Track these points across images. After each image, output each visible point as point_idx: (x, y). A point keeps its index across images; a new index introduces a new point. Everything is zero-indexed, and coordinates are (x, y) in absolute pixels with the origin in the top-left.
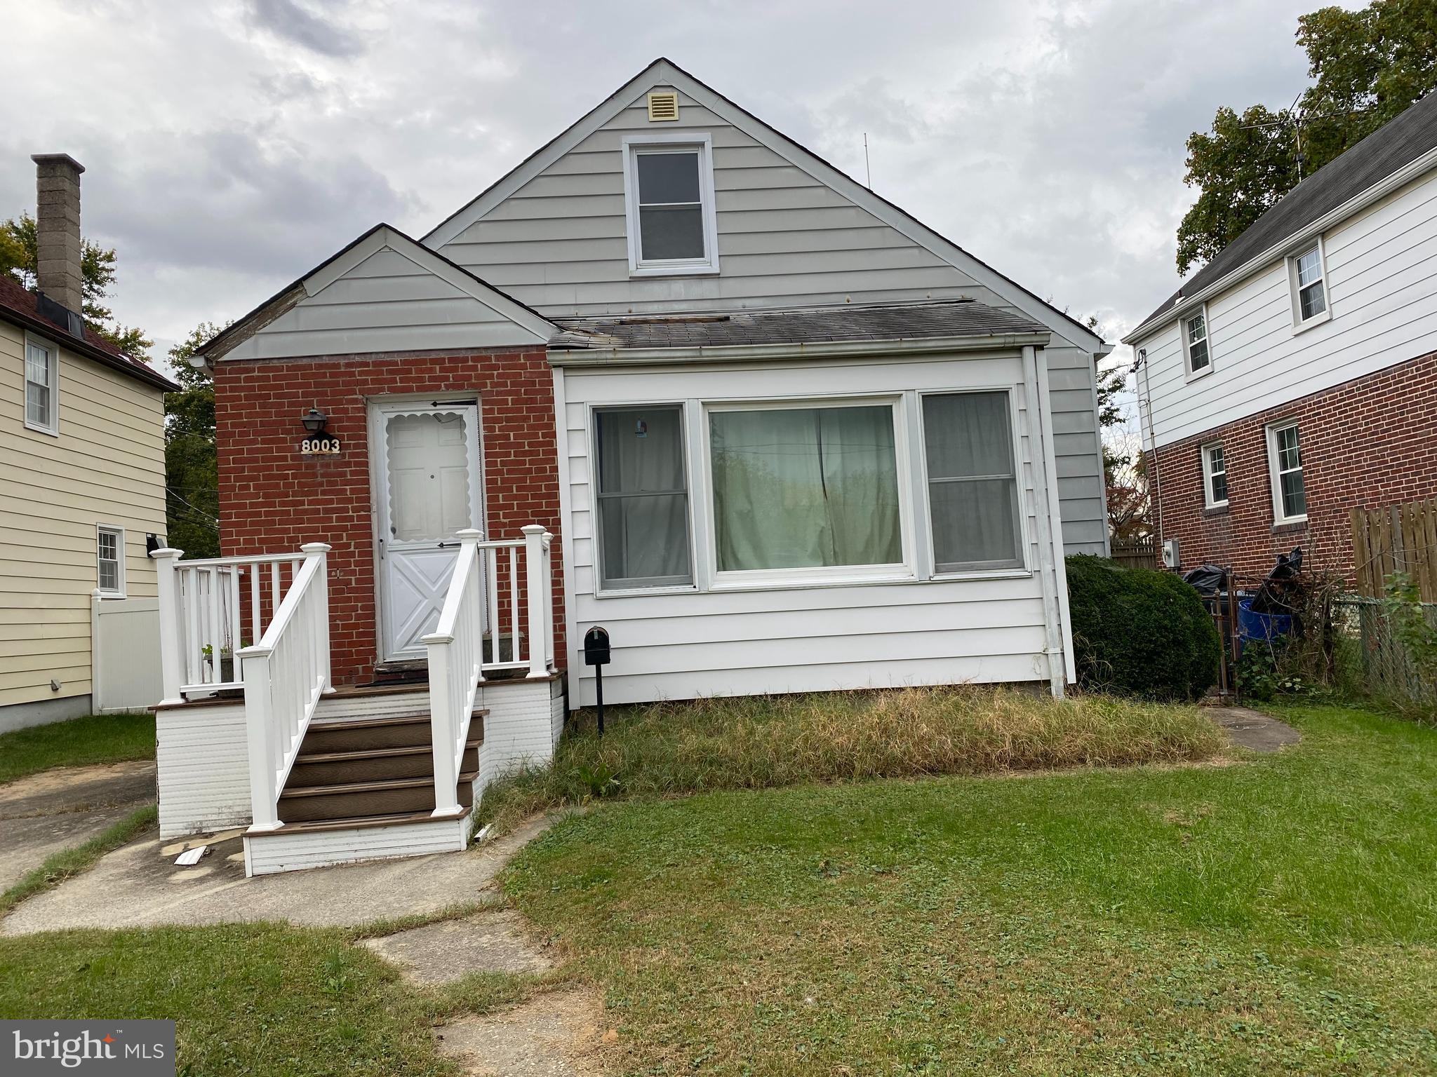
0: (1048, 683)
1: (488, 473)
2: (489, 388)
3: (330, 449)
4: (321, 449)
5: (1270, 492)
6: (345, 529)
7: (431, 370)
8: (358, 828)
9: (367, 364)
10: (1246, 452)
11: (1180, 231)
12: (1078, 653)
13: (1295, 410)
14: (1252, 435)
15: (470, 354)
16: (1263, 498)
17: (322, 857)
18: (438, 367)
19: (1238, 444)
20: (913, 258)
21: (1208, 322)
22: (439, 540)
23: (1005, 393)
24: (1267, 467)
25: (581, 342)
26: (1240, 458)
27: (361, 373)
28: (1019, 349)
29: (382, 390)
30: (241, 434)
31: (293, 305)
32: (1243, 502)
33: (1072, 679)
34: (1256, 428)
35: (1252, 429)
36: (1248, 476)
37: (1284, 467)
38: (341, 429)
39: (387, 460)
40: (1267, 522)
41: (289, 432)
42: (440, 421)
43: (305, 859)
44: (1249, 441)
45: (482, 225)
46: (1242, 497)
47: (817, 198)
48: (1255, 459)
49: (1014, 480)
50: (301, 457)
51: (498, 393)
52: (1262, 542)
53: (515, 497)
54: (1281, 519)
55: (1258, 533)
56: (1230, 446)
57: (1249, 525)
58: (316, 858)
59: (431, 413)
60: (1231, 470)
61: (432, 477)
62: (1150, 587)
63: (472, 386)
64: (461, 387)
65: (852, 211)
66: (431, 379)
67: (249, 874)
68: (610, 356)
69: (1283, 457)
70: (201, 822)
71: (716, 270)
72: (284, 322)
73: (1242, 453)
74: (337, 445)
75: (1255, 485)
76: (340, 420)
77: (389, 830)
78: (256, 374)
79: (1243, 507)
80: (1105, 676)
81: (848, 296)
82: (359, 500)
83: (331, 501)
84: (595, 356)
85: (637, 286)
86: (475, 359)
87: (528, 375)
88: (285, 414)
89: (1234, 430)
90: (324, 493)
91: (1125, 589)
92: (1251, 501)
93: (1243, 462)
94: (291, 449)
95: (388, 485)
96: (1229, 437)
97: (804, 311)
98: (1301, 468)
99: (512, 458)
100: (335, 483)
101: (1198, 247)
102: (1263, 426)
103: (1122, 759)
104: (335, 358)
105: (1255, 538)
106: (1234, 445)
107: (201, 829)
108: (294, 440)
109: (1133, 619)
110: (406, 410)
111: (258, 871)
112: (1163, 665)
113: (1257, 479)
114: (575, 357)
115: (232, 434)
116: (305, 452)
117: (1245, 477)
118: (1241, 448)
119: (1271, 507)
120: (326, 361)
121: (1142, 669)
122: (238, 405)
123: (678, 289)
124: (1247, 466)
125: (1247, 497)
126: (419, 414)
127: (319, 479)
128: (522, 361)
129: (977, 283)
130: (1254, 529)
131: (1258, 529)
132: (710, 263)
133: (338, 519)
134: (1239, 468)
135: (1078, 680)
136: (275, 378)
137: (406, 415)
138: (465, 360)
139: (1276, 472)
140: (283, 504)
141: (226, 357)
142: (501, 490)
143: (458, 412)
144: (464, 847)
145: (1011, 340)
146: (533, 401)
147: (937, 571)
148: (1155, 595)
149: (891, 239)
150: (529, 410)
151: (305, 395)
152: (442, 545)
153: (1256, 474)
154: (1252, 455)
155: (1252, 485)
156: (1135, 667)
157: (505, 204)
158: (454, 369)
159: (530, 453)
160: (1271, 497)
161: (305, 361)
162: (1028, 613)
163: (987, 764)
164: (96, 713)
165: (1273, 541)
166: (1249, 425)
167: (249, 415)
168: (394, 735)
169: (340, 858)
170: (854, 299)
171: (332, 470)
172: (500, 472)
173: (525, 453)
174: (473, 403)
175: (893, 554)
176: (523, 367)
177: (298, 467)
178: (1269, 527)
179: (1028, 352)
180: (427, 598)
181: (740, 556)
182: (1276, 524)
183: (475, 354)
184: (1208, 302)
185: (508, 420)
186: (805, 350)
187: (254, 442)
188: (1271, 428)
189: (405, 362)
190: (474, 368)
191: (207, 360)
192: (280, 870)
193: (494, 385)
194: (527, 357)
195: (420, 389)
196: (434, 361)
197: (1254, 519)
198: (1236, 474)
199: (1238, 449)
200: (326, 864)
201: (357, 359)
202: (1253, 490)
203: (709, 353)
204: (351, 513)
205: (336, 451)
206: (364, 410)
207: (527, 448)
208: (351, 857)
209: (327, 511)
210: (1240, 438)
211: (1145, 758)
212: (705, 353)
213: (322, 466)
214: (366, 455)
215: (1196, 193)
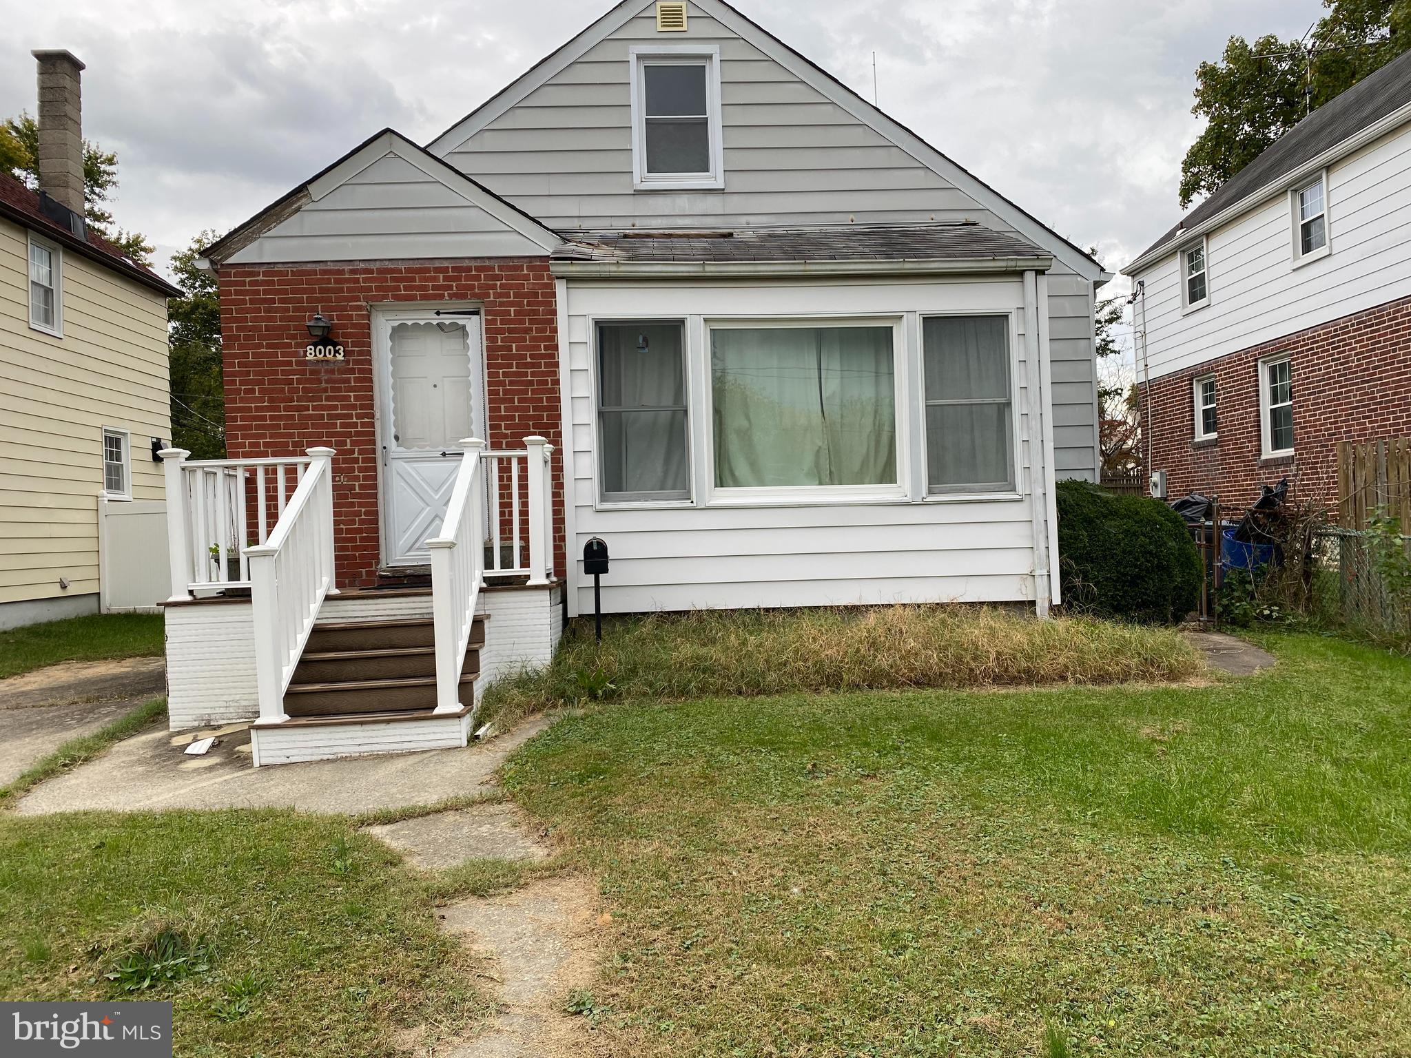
0: (1033, 603)
1: (490, 384)
2: (492, 299)
3: (334, 355)
4: (325, 355)
5: (1259, 426)
6: (349, 435)
7: (435, 279)
8: (362, 723)
9: (370, 271)
10: (1238, 385)
11: (1185, 163)
12: (1064, 575)
13: (1289, 344)
14: (1244, 369)
15: (473, 264)
16: (1251, 432)
17: (327, 750)
18: (441, 276)
19: (1230, 378)
20: (919, 179)
21: (1208, 255)
22: (442, 449)
23: (1005, 317)
24: (1258, 401)
25: (585, 254)
26: (1231, 392)
27: (365, 280)
28: (1021, 274)
29: (386, 297)
30: (246, 338)
31: (298, 210)
32: (1231, 435)
33: (1057, 600)
34: (1249, 362)
35: (1245, 363)
36: (1238, 410)
37: (1275, 401)
38: (345, 335)
39: (391, 368)
40: (1254, 455)
41: (294, 337)
42: (443, 330)
43: (310, 751)
44: (1242, 374)
45: (487, 134)
46: (1231, 430)
47: (825, 114)
48: (1246, 393)
49: (1009, 404)
50: (306, 363)
51: (501, 304)
52: (1249, 475)
53: (517, 409)
54: (1268, 453)
55: (1245, 466)
56: (1222, 379)
57: (1237, 458)
58: (321, 750)
59: (435, 322)
60: (1222, 404)
61: (435, 386)
62: (1138, 513)
63: (475, 296)
64: (464, 297)
65: (860, 130)
66: (435, 288)
67: (256, 764)
68: (613, 268)
69: (1274, 392)
70: (209, 715)
71: (720, 184)
72: (290, 226)
73: (1234, 386)
74: (341, 351)
75: (1245, 418)
76: (345, 326)
77: (392, 725)
78: (261, 278)
79: (1232, 440)
80: (1090, 598)
81: (852, 216)
82: (362, 407)
83: (335, 408)
84: (598, 268)
85: (642, 200)
86: (478, 269)
87: (531, 286)
88: (291, 319)
89: (1227, 363)
90: (328, 399)
91: (1113, 514)
92: (1240, 434)
93: (1234, 396)
94: (295, 354)
95: (392, 393)
96: (1222, 370)
97: (808, 230)
98: (1291, 403)
99: (515, 369)
100: (339, 390)
101: (1202, 180)
102: (1256, 360)
103: (1102, 677)
104: (339, 264)
105: (1242, 471)
106: (1226, 379)
107: (209, 721)
108: (298, 345)
109: (1119, 544)
110: (410, 318)
111: (264, 762)
112: (1146, 589)
113: (1247, 413)
114: (578, 268)
115: (238, 338)
116: (309, 357)
117: (1235, 410)
118: (1234, 381)
119: (1259, 440)
120: (330, 266)
121: (1126, 592)
122: (243, 309)
123: (683, 204)
124: (1238, 400)
125: (1236, 430)
126: (422, 323)
127: (324, 385)
128: (525, 272)
129: (981, 207)
130: (1241, 462)
131: (1244, 462)
132: (714, 178)
133: (342, 426)
134: (1230, 402)
135: (1063, 601)
136: (280, 283)
137: (410, 323)
138: (469, 269)
139: (1266, 407)
140: (286, 409)
141: (230, 261)
142: (503, 401)
143: (461, 322)
144: (465, 743)
145: (1013, 264)
146: (536, 312)
147: (930, 492)
148: (1142, 521)
149: (896, 159)
150: (531, 321)
151: (310, 300)
152: (444, 454)
153: (1246, 408)
154: (1244, 389)
155: (1242, 419)
156: (1119, 590)
157: (510, 114)
158: (458, 279)
159: (532, 365)
160: (1259, 431)
161: (310, 267)
162: (1015, 536)
163: (972, 679)
164: (104, 611)
165: (1260, 474)
166: (1243, 359)
167: (254, 319)
168: (396, 636)
169: (344, 751)
170: (858, 219)
171: (336, 376)
172: (502, 383)
173: (527, 365)
174: (476, 313)
175: (887, 475)
176: (526, 278)
177: (303, 373)
178: (1255, 460)
179: (1030, 277)
180: (428, 505)
181: (737, 473)
182: (1263, 457)
183: (479, 264)
184: (1208, 234)
185: (510, 331)
186: (808, 267)
187: (259, 346)
188: (1264, 362)
189: (408, 270)
190: (478, 278)
191: (212, 262)
192: (287, 761)
193: (497, 295)
194: (530, 268)
195: (425, 297)
196: (438, 270)
197: (1242, 453)
198: (1226, 407)
199: (1229, 383)
200: (331, 757)
201: (362, 265)
202: (1243, 424)
203: (712, 269)
204: (355, 420)
205: (340, 357)
206: (368, 317)
207: (529, 360)
208: (354, 751)
209: (330, 417)
210: (1233, 372)
211: (1125, 676)
212: (708, 268)
213: (327, 372)
214: (370, 362)
215: (1202, 124)
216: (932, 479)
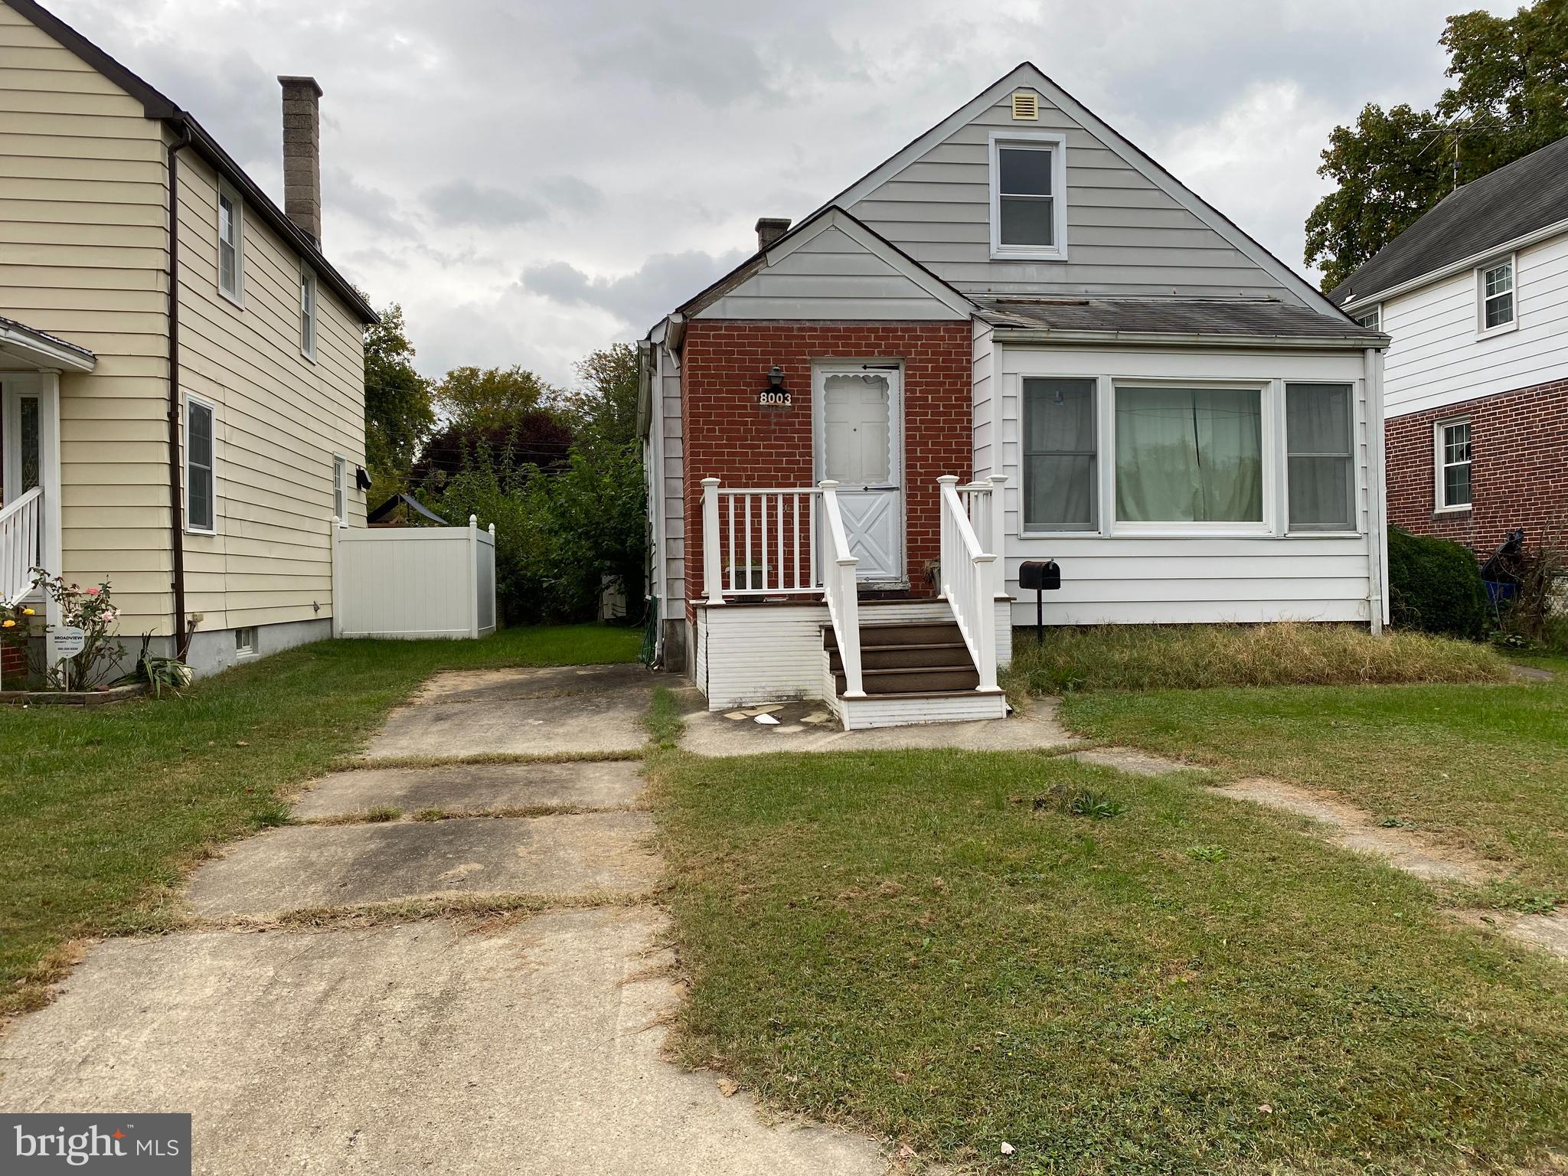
0: (1368, 623)
1: (907, 429)
2: (913, 356)
3: (783, 402)
4: (775, 401)
5: (1433, 482)
6: (792, 470)
7: (868, 338)
8: (927, 698)
9: (814, 330)
10: (1411, 445)
12: (1392, 600)
13: (1470, 409)
14: (1419, 429)
15: (899, 326)
16: (1425, 488)
17: (900, 719)
18: (873, 335)
19: (1402, 437)
20: (1231, 259)
21: (1382, 322)
22: (864, 484)
23: (1350, 386)
24: (1433, 459)
25: (1015, 321)
26: (1404, 450)
27: (810, 337)
28: (1363, 351)
29: (826, 353)
30: (709, 384)
31: (756, 273)
32: (1403, 491)
33: (1387, 622)
34: (1425, 423)
35: (1420, 424)
36: (1411, 467)
37: (1448, 460)
38: (792, 385)
39: (824, 413)
40: (1428, 509)
41: (749, 385)
42: (866, 381)
43: (888, 719)
44: (1416, 434)
46: (1403, 486)
47: (1153, 199)
48: (1420, 452)
49: (1351, 458)
50: (759, 407)
51: (921, 361)
52: (1421, 528)
53: (930, 451)
54: (1441, 507)
55: (1416, 520)
56: (1394, 438)
57: (1407, 512)
58: (896, 718)
59: (861, 375)
60: (1392, 461)
61: (855, 430)
62: (1445, 551)
63: (899, 353)
64: (890, 354)
65: (1181, 214)
66: (867, 345)
67: (847, 728)
68: (1044, 335)
69: (1448, 451)
71: (1064, 256)
72: (748, 287)
73: (1407, 445)
74: (789, 398)
75: (1419, 475)
76: (792, 377)
78: (723, 332)
79: (1403, 495)
80: (1412, 617)
81: (1174, 289)
82: (804, 446)
83: (782, 447)
84: (1032, 334)
85: (995, 268)
86: (903, 330)
87: (946, 346)
88: (747, 369)
89: (1400, 424)
90: (776, 439)
91: (1425, 551)
92: (1412, 489)
93: (1407, 454)
94: (750, 400)
95: (824, 435)
96: (1394, 430)
97: (1143, 300)
98: (1469, 462)
99: (929, 417)
100: (786, 431)
102: (1432, 422)
103: (1452, 678)
104: (790, 322)
105: (1413, 524)
106: (1398, 438)
108: (753, 392)
109: (1434, 576)
110: (841, 371)
111: (853, 727)
112: (1455, 613)
113: (1420, 470)
114: (1016, 334)
115: (702, 384)
116: (763, 403)
117: (1407, 468)
118: (1406, 441)
119: (1433, 496)
120: (782, 324)
121: (1438, 616)
122: (707, 359)
123: (1032, 272)
124: (1411, 458)
125: (1407, 486)
127: (773, 427)
128: (942, 334)
129: (1281, 286)
130: (1412, 516)
131: (1417, 515)
132: (1059, 250)
133: (788, 462)
134: (1402, 459)
135: (1390, 622)
136: (739, 337)
137: (841, 375)
138: (895, 330)
139: (1440, 465)
140: (742, 446)
141: (700, 316)
142: (919, 444)
143: (883, 375)
144: (1005, 716)
146: (949, 368)
147: (1290, 530)
148: (1450, 557)
149: (1213, 241)
150: (945, 376)
151: (763, 353)
152: (866, 489)
153: (1420, 466)
154: (1418, 448)
155: (1415, 476)
156: (1433, 614)
158: (887, 338)
159: (944, 414)
160: (1433, 487)
161: (764, 324)
162: (1357, 568)
163: (1353, 677)
164: (337, 636)
165: (1433, 527)
166: (1418, 420)
167: (716, 368)
168: (899, 634)
169: (914, 720)
170: (1180, 292)
171: (784, 420)
172: (918, 429)
173: (940, 414)
174: (897, 368)
175: (1253, 512)
176: (943, 338)
177: (756, 416)
178: (1429, 514)
179: (1371, 353)
180: (852, 532)
181: (1128, 510)
182: (1437, 511)
183: (904, 326)
184: (1384, 303)
185: (927, 384)
186: (1200, 339)
187: (720, 391)
188: (1440, 424)
189: (846, 330)
190: (902, 338)
191: (684, 317)
192: (870, 726)
193: (918, 353)
194: (946, 330)
195: (858, 354)
196: (870, 330)
197: (1414, 507)
198: (1397, 465)
199: (1402, 442)
200: (903, 724)
201: (808, 324)
202: (1416, 480)
203: (1124, 337)
204: (798, 458)
205: (788, 403)
206: (809, 369)
207: (941, 409)
208: (922, 719)
209: (778, 454)
210: (1406, 432)
211: (1467, 678)
212: (1120, 337)
213: (776, 415)
214: (809, 408)
216: (1292, 519)
